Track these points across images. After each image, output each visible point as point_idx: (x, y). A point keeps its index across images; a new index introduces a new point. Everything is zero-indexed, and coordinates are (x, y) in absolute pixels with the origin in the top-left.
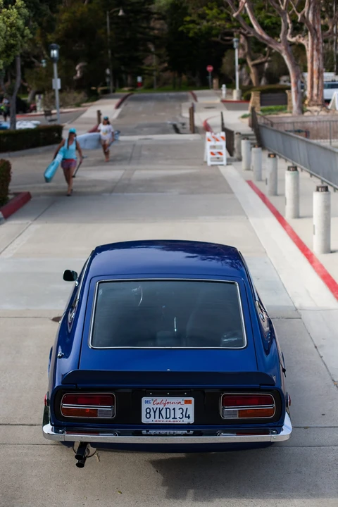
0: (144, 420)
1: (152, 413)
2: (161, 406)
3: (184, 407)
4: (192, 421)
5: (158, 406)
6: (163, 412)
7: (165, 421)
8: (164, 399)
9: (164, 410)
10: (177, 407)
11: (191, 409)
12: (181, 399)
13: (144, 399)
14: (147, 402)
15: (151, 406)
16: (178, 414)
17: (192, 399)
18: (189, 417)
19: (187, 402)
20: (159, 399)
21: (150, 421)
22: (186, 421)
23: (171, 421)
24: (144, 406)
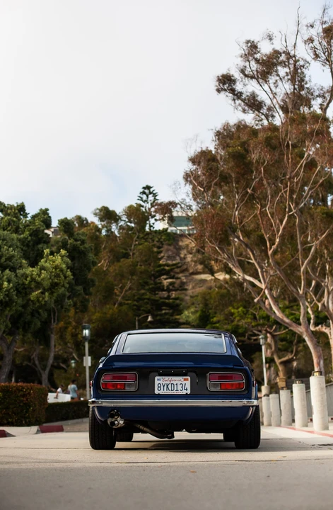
0: (157, 392)
1: (162, 387)
2: (168, 382)
3: (184, 383)
4: (189, 392)
5: (166, 382)
6: (170, 386)
7: (170, 392)
8: (170, 378)
9: (170, 385)
10: (179, 383)
11: (188, 384)
12: (181, 378)
13: (156, 378)
14: (158, 380)
15: (161, 382)
16: (179, 388)
17: (189, 378)
18: (187, 390)
19: (185, 380)
20: (167, 378)
21: (161, 392)
22: (185, 392)
23: (175, 392)
24: (157, 382)
